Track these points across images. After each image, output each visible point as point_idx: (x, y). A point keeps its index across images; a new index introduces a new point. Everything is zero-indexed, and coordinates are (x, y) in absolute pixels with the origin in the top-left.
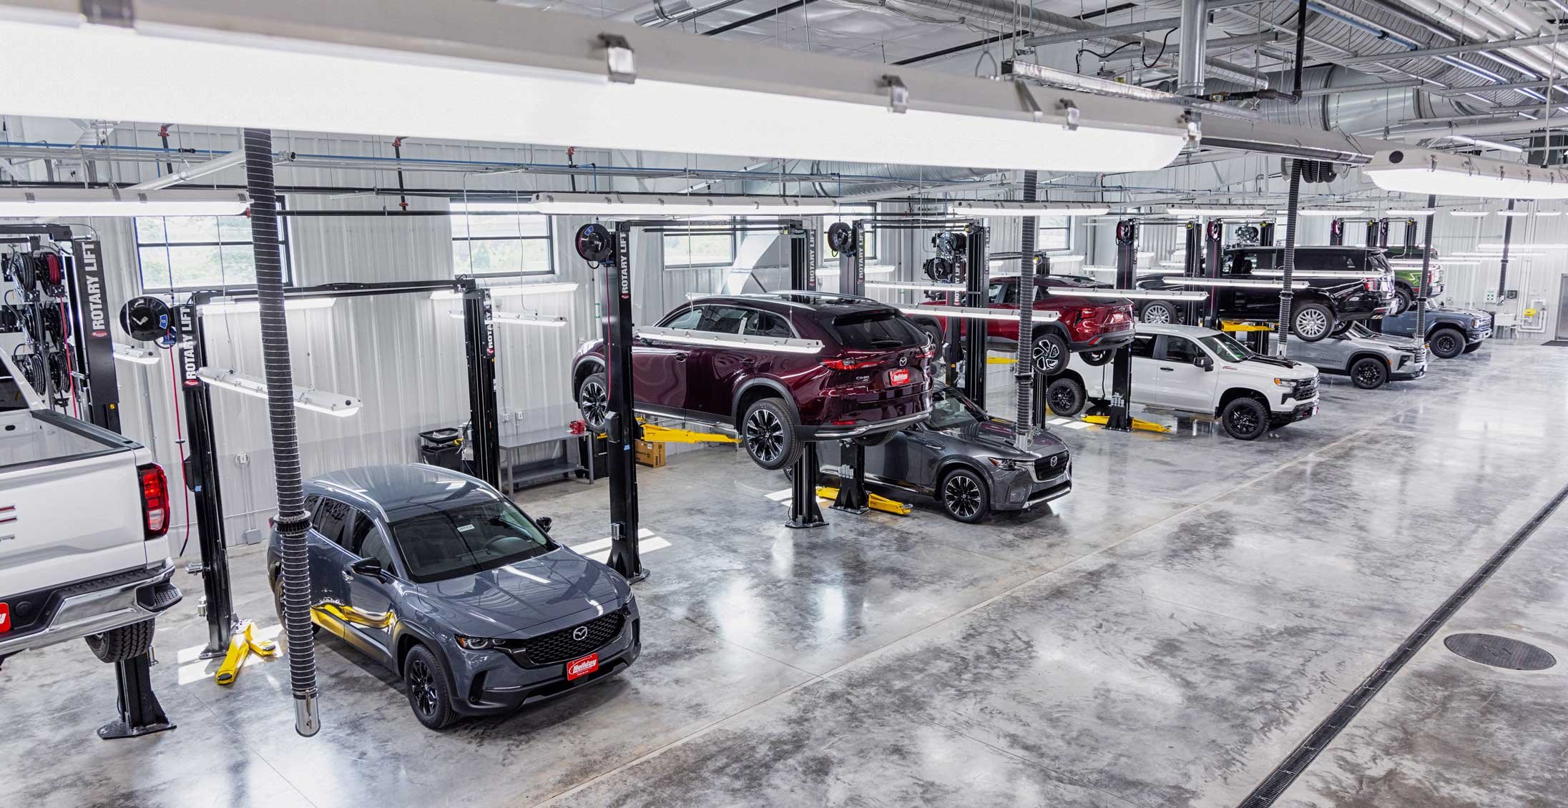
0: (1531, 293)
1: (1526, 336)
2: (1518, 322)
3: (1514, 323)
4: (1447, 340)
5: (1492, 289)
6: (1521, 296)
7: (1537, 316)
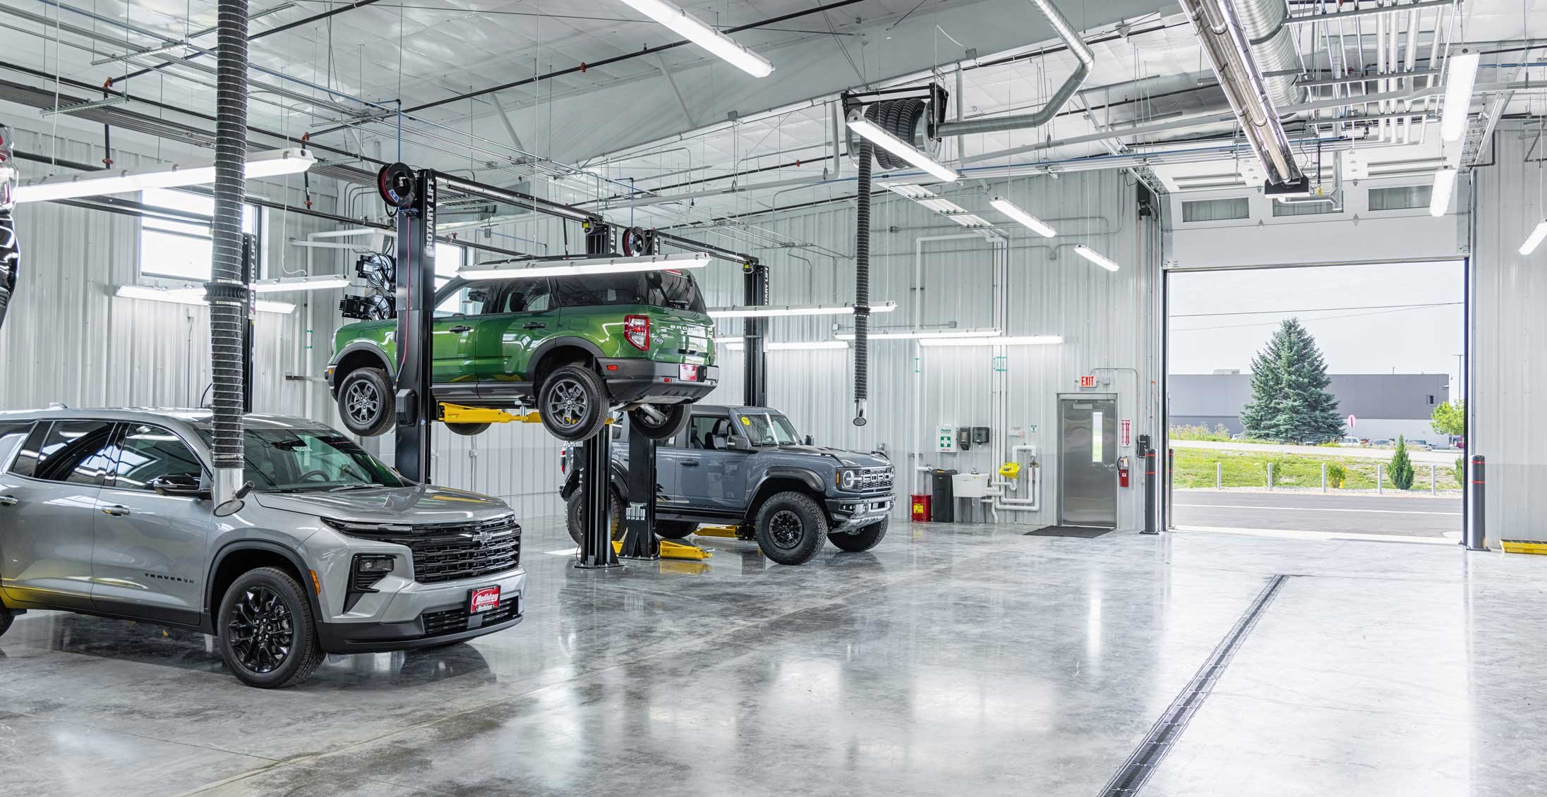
0: (1010, 432)
1: (1010, 517)
2: (994, 491)
3: (988, 492)
4: (787, 523)
5: (948, 425)
6: (996, 439)
7: (1022, 477)
